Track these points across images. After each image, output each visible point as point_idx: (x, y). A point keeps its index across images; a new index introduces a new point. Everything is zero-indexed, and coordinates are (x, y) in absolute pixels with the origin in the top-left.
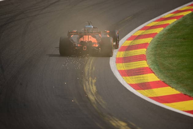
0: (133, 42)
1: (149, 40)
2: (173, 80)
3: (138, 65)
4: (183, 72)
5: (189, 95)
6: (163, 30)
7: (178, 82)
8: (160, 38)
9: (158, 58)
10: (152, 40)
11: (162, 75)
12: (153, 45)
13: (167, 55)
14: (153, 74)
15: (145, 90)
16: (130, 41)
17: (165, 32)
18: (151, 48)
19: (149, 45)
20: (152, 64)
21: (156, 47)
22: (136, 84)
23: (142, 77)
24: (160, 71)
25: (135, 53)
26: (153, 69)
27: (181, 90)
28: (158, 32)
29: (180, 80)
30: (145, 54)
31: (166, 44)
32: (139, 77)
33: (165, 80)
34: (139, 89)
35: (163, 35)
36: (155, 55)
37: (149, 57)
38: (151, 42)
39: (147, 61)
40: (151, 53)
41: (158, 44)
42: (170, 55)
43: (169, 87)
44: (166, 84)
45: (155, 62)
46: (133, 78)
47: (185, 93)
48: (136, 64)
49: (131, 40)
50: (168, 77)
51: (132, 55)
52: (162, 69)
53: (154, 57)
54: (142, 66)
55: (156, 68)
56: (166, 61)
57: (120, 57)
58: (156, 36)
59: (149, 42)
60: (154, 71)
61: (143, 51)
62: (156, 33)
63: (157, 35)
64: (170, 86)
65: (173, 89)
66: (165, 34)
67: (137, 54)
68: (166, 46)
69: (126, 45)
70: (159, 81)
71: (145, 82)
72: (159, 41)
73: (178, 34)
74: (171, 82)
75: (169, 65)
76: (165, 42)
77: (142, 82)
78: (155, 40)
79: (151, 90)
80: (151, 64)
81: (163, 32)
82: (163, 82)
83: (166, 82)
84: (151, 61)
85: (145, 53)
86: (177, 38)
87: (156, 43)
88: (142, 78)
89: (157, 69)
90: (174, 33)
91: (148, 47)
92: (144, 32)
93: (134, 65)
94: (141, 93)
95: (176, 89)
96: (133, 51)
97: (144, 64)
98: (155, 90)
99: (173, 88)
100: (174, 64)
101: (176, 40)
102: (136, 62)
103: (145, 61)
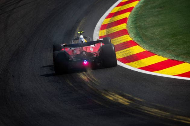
0: (112, 19)
1: (127, 15)
2: (158, 49)
3: (122, 40)
4: (166, 39)
5: (176, 59)
6: (139, 4)
7: (163, 49)
8: (138, 11)
9: (139, 30)
10: (130, 15)
11: (147, 46)
12: (132, 19)
13: (148, 26)
14: (138, 46)
15: (134, 62)
16: (109, 19)
17: (141, 4)
18: (131, 22)
19: (128, 19)
20: (135, 37)
21: (135, 20)
22: (123, 58)
23: (128, 50)
24: (144, 42)
25: (117, 29)
26: (137, 41)
27: (169, 56)
28: (134, 6)
29: (165, 47)
30: (126, 29)
31: (144, 15)
32: (125, 51)
33: (150, 49)
34: (127, 63)
35: (140, 8)
36: (136, 28)
37: (130, 31)
38: (129, 17)
39: (130, 34)
40: (131, 27)
41: (136, 17)
42: (150, 25)
43: (156, 56)
44: (152, 53)
45: (137, 35)
46: (119, 53)
47: (172, 59)
48: (119, 39)
49: (110, 17)
50: (153, 46)
51: (113, 32)
52: (145, 40)
53: (135, 30)
54: (125, 41)
55: (139, 39)
56: (148, 32)
57: (103, 35)
58: (133, 10)
59: (128, 17)
60: (138, 43)
61: (123, 26)
62: (133, 7)
63: (134, 8)
64: (156, 54)
65: (161, 57)
66: (141, 7)
67: (119, 30)
68: (145, 18)
69: (105, 24)
70: (144, 52)
71: (132, 54)
72: (137, 14)
73: (154, 5)
74: (157, 51)
75: (151, 35)
76: (143, 14)
77: (129, 55)
78: (133, 13)
79: (139, 61)
80: (133, 36)
81: (139, 5)
82: (149, 51)
83: (151, 52)
84: (133, 35)
85: (126, 27)
86: (154, 8)
87: (135, 17)
88: (128, 52)
89: (141, 41)
90: (150, 4)
91: (128, 22)
92: (120, 8)
93: (117, 40)
94: (130, 66)
95: (163, 56)
96: (114, 27)
97: (127, 38)
98: (143, 60)
99: (159, 56)
100: (156, 34)
101: (153, 10)
102: (119, 38)
103: (127, 35)
